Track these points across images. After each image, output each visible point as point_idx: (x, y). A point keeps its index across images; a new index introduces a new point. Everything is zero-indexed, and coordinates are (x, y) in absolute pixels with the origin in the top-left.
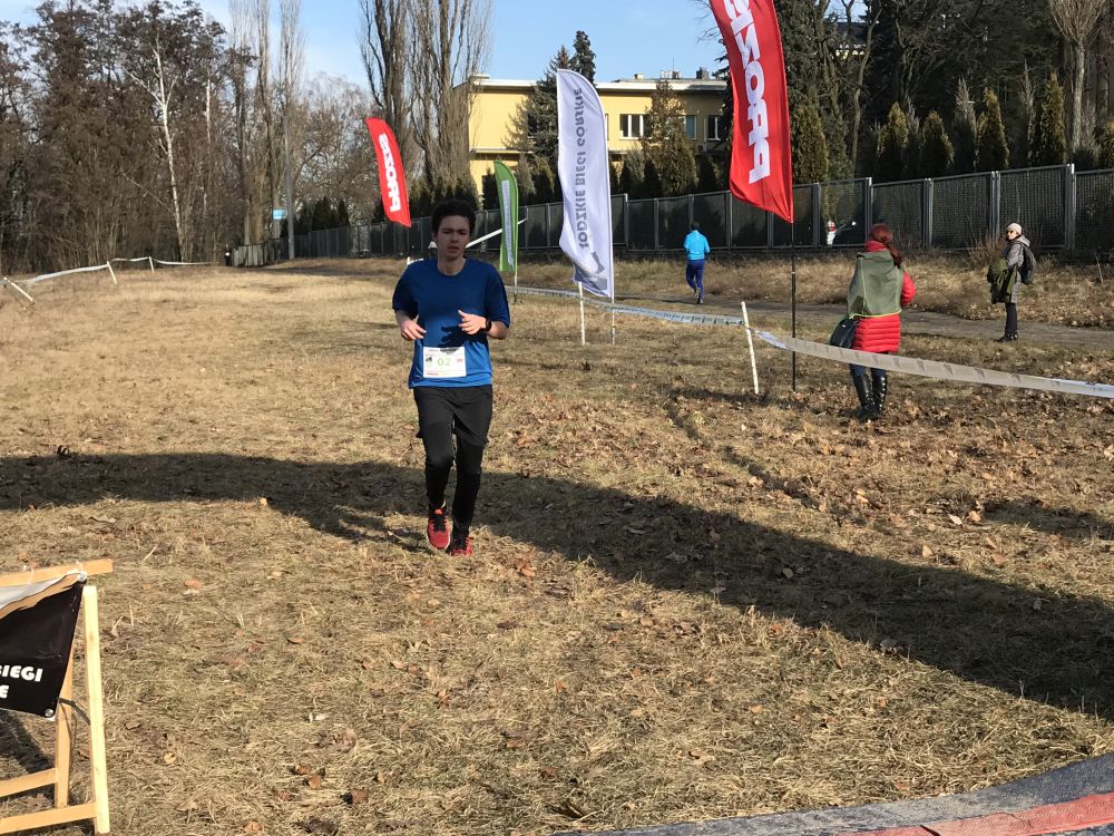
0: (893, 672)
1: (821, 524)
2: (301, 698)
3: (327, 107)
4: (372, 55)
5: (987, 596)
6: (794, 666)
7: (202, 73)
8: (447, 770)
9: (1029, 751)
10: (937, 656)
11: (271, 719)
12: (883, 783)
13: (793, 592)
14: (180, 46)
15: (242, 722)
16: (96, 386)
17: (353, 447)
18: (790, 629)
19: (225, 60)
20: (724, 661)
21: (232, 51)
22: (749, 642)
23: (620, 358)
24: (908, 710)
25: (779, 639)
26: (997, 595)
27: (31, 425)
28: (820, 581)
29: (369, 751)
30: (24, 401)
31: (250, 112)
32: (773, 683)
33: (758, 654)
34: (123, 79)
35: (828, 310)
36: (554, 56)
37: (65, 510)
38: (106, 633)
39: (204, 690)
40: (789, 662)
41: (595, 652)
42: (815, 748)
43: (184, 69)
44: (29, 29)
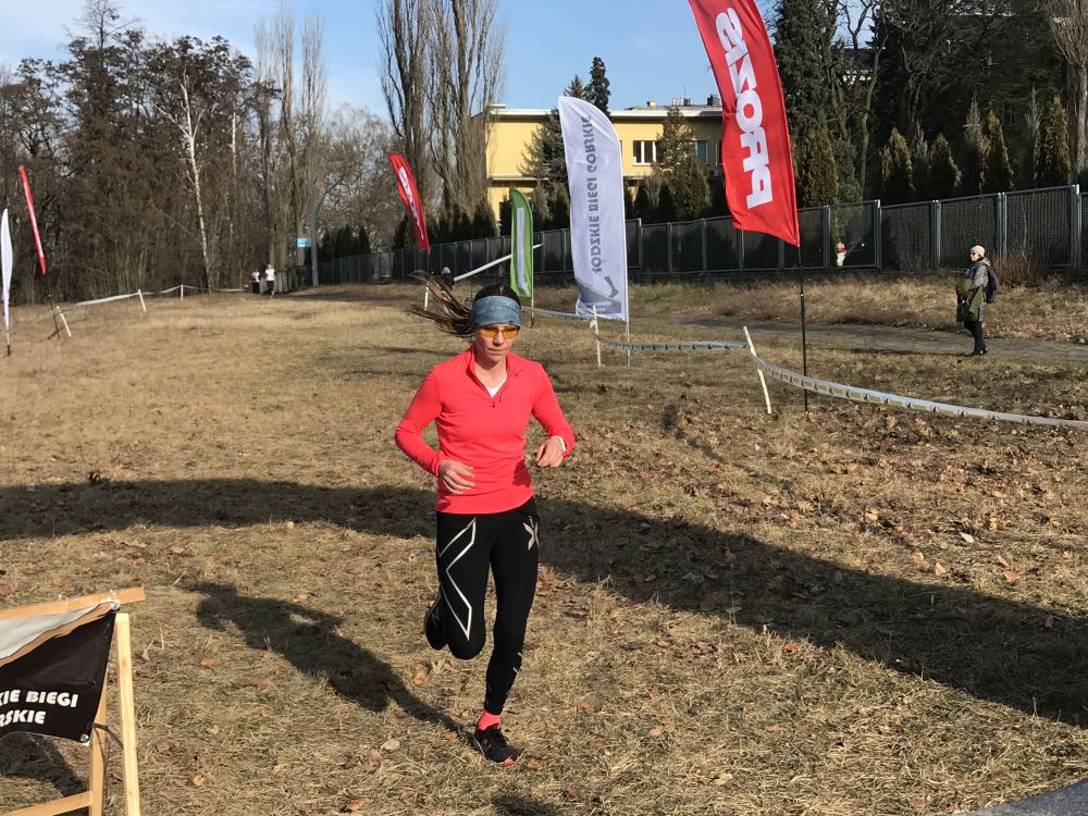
0: (908, 690)
1: (834, 543)
2: (328, 719)
3: (349, 138)
4: (392, 87)
5: (1000, 613)
6: (810, 685)
7: (228, 107)
8: (470, 790)
9: (1042, 768)
10: (953, 674)
11: (298, 740)
12: (898, 801)
13: (808, 611)
14: (206, 81)
15: (270, 743)
16: (128, 413)
17: (376, 471)
18: (806, 649)
19: (250, 94)
20: (741, 681)
21: (257, 84)
22: (765, 661)
23: (634, 380)
24: (923, 727)
25: (795, 658)
26: (1009, 613)
27: (63, 452)
28: (835, 601)
29: (394, 772)
30: (57, 428)
31: (274, 143)
32: (789, 702)
33: (774, 673)
34: (151, 114)
35: (838, 330)
36: (568, 84)
37: (97, 536)
38: (137, 656)
39: (234, 712)
40: (805, 681)
41: (614, 672)
42: (831, 766)
43: (211, 103)
44: (61, 66)
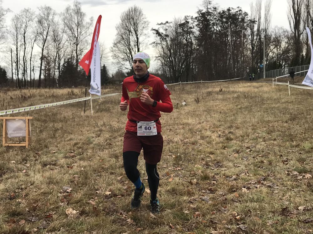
3: (278, 35)
14: (236, 20)
21: (250, 20)
31: (255, 38)
44: (195, 18)
